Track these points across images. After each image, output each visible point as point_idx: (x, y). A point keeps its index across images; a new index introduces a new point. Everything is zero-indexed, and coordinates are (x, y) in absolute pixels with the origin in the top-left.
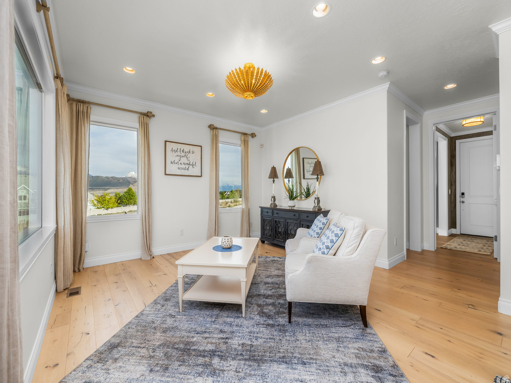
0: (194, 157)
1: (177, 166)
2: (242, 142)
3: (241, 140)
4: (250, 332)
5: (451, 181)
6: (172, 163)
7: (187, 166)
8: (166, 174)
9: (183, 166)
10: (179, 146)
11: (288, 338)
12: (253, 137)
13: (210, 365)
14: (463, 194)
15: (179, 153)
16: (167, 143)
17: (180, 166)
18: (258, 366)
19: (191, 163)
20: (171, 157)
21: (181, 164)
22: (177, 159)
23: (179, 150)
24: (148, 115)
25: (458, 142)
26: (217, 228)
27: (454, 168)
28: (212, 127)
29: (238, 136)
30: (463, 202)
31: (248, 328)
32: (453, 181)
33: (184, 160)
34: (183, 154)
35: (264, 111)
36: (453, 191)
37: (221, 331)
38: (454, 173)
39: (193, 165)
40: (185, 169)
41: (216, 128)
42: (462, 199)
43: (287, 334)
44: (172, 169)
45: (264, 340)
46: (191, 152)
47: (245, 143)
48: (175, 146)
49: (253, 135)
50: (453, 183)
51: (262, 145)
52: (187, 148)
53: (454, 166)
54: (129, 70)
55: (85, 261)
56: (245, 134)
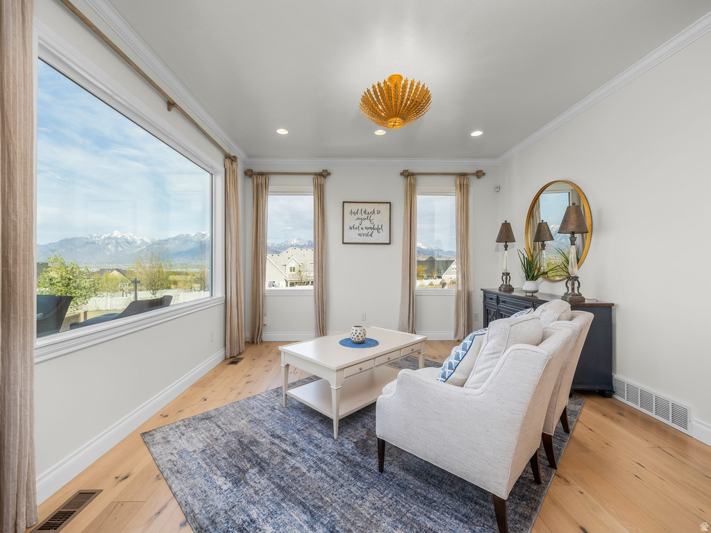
0: (381, 219)
1: (357, 232)
2: (456, 188)
3: (456, 185)
4: (320, 459)
6: (351, 228)
7: (370, 231)
8: (343, 243)
9: (365, 231)
10: (360, 206)
11: (354, 489)
12: (479, 177)
13: (244, 472)
15: (359, 216)
16: (345, 204)
17: (361, 232)
18: (282, 500)
19: (376, 227)
20: (349, 220)
21: (362, 229)
22: (357, 223)
23: (359, 211)
24: (324, 174)
26: (411, 315)
28: (407, 174)
29: (451, 180)
31: (324, 453)
33: (367, 223)
34: (365, 216)
35: (477, 134)
37: (294, 444)
39: (378, 229)
40: (367, 235)
41: (412, 174)
43: (358, 484)
44: (352, 236)
45: (323, 475)
46: (376, 212)
47: (463, 189)
48: (354, 207)
49: (479, 174)
51: (497, 188)
52: (369, 208)
54: (282, 131)
55: (263, 335)
56: (463, 175)
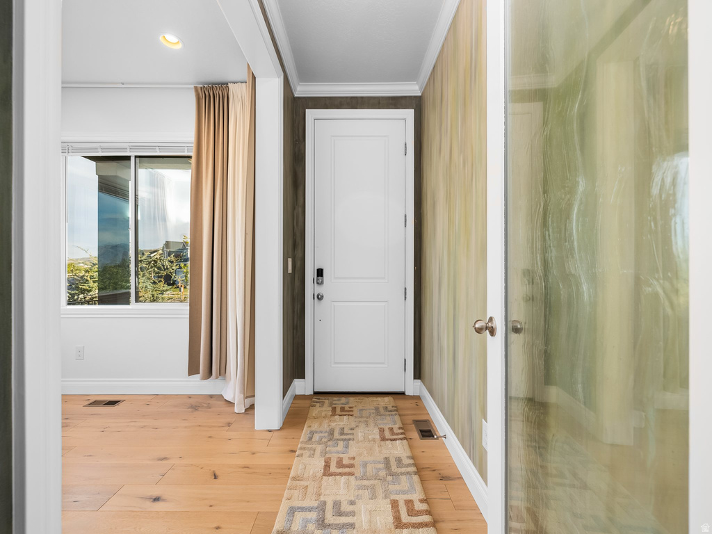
5: (294, 235)
14: (320, 273)
25: (311, 114)
27: (300, 193)
30: (320, 298)
32: (298, 234)
36: (298, 264)
38: (300, 210)
42: (319, 290)
50: (298, 240)
53: (301, 188)
